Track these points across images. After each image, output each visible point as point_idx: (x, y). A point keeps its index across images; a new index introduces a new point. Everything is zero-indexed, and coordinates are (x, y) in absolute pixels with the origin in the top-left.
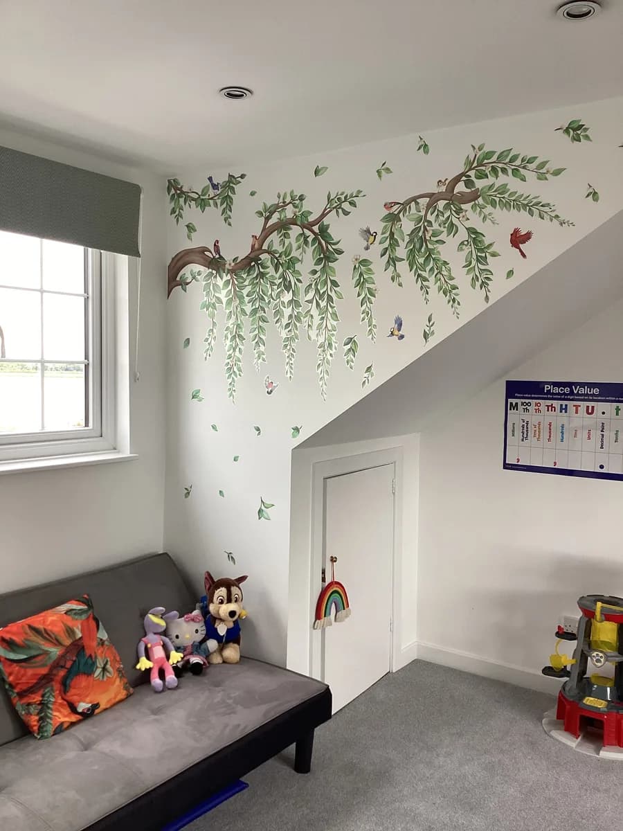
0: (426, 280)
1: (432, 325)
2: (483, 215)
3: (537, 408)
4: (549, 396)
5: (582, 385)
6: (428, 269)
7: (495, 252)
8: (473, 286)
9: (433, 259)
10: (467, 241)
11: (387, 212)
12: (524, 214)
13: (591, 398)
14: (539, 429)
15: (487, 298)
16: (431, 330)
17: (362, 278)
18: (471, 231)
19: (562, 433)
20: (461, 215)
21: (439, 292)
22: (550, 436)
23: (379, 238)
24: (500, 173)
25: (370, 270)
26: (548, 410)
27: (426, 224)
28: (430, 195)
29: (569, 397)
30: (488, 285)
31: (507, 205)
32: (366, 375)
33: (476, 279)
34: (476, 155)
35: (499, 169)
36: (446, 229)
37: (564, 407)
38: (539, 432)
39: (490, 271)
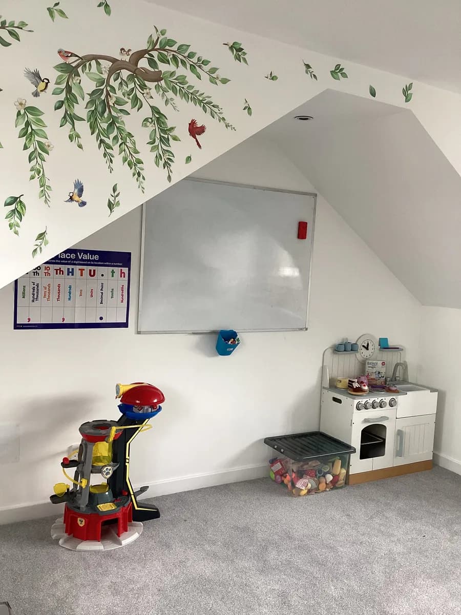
0: (110, 147)
1: (117, 196)
2: (165, 99)
3: (46, 271)
4: (57, 261)
5: (86, 252)
6: (112, 136)
7: (176, 137)
8: (157, 164)
9: (117, 128)
10: (151, 119)
11: (61, 61)
12: (199, 109)
13: (92, 263)
14: (49, 290)
15: (169, 178)
16: (116, 201)
17: (30, 128)
18: (155, 110)
19: (70, 293)
20: (145, 91)
21: (124, 163)
22: (59, 296)
23: (52, 86)
24: (180, 64)
25: (41, 121)
26: (57, 274)
27: (109, 89)
28: (114, 61)
29: (74, 262)
30: (170, 165)
31: (185, 95)
32: (38, 242)
33: (158, 157)
34: (158, 38)
35: (179, 60)
36: (130, 101)
37: (71, 271)
38: (49, 293)
39: (172, 154)
